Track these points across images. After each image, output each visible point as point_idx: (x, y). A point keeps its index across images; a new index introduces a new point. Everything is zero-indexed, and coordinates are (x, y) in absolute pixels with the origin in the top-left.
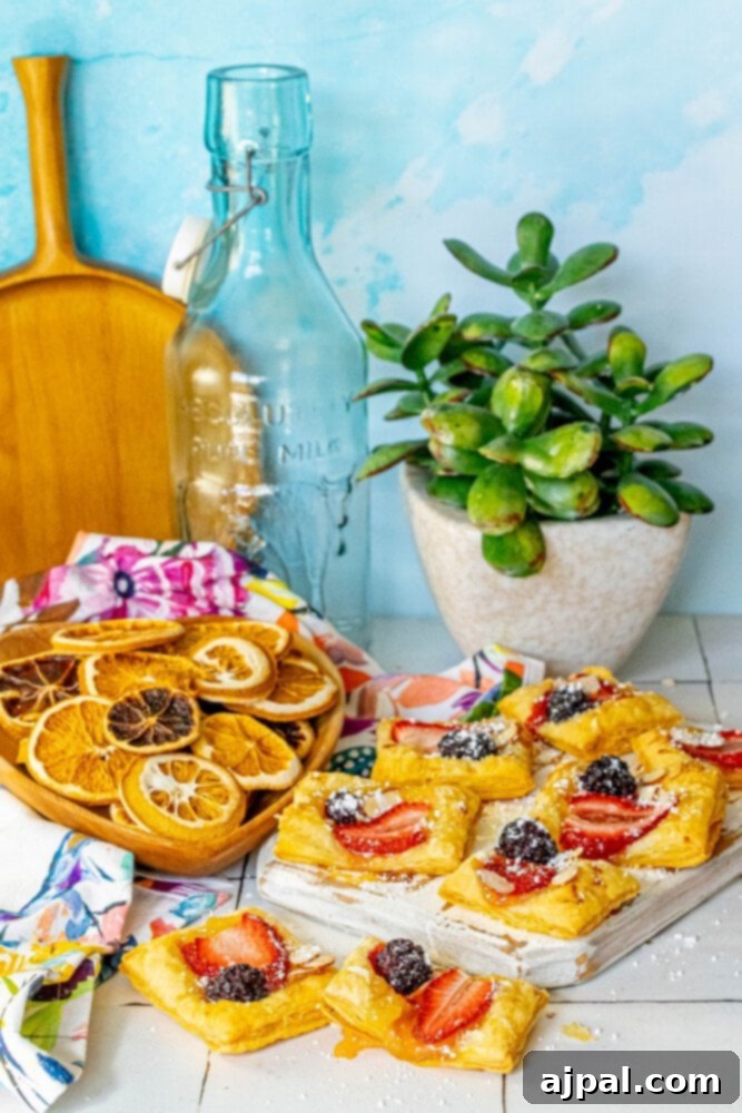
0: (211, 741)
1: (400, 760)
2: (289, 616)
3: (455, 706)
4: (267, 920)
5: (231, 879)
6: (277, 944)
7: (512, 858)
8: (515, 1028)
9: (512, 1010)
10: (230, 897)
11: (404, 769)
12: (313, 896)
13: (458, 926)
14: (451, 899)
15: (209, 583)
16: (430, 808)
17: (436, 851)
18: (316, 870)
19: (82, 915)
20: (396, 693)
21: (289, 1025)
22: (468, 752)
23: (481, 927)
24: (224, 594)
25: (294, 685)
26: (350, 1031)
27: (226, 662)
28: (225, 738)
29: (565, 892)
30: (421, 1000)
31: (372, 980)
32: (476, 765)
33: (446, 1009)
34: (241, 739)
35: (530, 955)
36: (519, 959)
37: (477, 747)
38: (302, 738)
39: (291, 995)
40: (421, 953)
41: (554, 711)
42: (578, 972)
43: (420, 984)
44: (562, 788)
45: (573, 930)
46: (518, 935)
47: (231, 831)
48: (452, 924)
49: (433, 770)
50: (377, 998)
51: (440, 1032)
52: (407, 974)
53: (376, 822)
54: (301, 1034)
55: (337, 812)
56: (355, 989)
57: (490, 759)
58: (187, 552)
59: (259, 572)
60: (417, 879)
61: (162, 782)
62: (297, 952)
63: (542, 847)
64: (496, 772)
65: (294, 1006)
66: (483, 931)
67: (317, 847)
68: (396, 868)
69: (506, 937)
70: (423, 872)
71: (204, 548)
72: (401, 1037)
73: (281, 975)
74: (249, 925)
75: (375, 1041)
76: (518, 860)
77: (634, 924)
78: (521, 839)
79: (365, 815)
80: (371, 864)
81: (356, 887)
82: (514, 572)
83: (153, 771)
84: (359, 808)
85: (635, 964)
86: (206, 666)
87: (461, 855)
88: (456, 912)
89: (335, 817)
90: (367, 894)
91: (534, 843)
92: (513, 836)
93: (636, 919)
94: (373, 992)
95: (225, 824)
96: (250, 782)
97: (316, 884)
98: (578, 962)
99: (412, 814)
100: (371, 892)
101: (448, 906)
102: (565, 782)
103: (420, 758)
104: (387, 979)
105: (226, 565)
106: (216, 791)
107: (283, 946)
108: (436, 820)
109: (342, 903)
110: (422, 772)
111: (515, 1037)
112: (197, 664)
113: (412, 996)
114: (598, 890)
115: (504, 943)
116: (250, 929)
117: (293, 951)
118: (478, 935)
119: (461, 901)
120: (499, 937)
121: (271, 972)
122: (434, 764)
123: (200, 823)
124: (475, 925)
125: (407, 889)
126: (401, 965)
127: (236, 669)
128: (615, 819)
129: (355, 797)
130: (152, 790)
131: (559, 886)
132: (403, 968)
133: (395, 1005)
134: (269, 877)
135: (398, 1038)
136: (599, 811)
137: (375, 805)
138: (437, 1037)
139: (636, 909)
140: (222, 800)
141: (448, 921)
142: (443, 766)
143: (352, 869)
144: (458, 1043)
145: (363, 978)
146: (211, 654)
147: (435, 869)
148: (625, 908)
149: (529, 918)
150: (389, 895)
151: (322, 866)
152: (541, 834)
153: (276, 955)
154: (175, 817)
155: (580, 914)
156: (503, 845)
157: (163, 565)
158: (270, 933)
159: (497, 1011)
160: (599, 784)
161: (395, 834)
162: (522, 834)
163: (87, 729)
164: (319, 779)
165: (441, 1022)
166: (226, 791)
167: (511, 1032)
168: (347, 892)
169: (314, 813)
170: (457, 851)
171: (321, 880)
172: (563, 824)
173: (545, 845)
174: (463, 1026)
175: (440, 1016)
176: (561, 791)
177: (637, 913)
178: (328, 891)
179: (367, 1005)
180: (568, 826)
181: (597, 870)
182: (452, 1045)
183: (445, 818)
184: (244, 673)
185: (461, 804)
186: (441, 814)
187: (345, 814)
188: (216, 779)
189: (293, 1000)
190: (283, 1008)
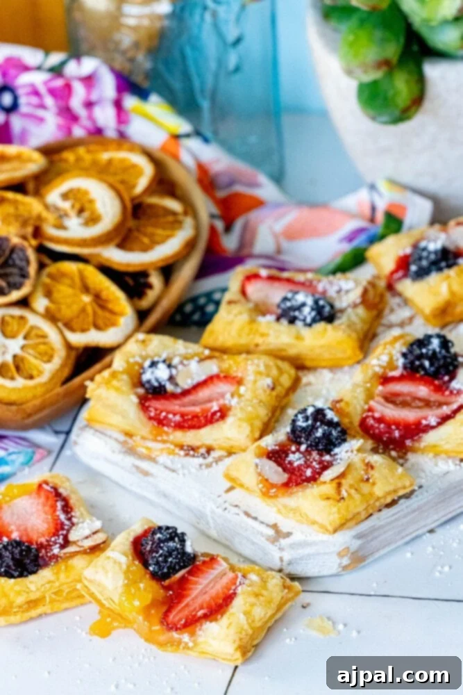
0: (48, 294)
1: (231, 323)
2: (173, 141)
3: (341, 240)
4: (61, 490)
5: (57, 433)
6: (62, 517)
7: (300, 444)
8: (251, 622)
9: (253, 605)
10: (49, 452)
11: (234, 333)
12: (115, 464)
13: (236, 510)
14: (234, 484)
15: (89, 105)
16: (239, 382)
17: (230, 431)
18: (122, 438)
20: (279, 226)
21: (52, 601)
22: (301, 317)
23: (254, 515)
24: (105, 116)
25: (150, 230)
26: (106, 612)
27: (78, 206)
28: (63, 291)
29: (329, 489)
30: (175, 587)
31: (128, 567)
32: (306, 332)
33: (196, 597)
34: (78, 292)
35: (292, 546)
36: (281, 549)
37: (310, 313)
38: (150, 286)
39: (57, 573)
40: (183, 541)
41: (413, 268)
42: (340, 564)
43: (177, 571)
44: (380, 366)
45: (330, 528)
46: (285, 526)
47: (51, 390)
48: (230, 508)
49: (263, 335)
50: (131, 583)
51: (183, 622)
52: (165, 561)
53: (186, 393)
54: (66, 609)
55: (149, 382)
56: (110, 575)
57: (321, 326)
58: (72, 69)
59: (143, 94)
60: (214, 454)
62: (80, 525)
63: (326, 436)
64: (323, 342)
65: (57, 584)
66: (255, 519)
67: (124, 417)
68: (196, 443)
69: (275, 526)
70: (221, 448)
71: (89, 65)
72: (149, 621)
73: (56, 550)
74: (43, 494)
75: (126, 622)
76: (303, 448)
77: (409, 518)
78: (308, 426)
79: (176, 385)
80: (171, 437)
81: (153, 460)
82: (385, 118)
84: (171, 379)
85: (409, 555)
86: (57, 209)
87: (257, 435)
88: (237, 495)
89: (147, 386)
90: (162, 469)
91: (319, 433)
92: (301, 423)
93: (414, 511)
94: (127, 578)
95: (45, 383)
96: (79, 339)
97: (120, 452)
98: (340, 555)
99: (222, 388)
100: (166, 467)
101: (231, 489)
102: (385, 358)
103: (252, 321)
104: (146, 564)
105: (108, 85)
106: (42, 348)
107: (69, 519)
108: (240, 396)
109: (140, 475)
110: (251, 336)
111: (250, 632)
112: (47, 207)
113: (167, 582)
114: (365, 488)
115: (271, 532)
116: (42, 499)
117: (78, 524)
118: (250, 521)
119: (242, 486)
120: (268, 525)
121: (48, 546)
122: (263, 329)
123: (20, 382)
124: (250, 512)
125: (201, 465)
126: (161, 552)
127: (86, 214)
128: (420, 404)
129: (169, 366)
131: (325, 483)
132: (161, 556)
133: (148, 590)
134: (80, 440)
135: (146, 623)
136: (409, 394)
137: (190, 375)
138: (179, 626)
139: (414, 502)
140: (45, 358)
141: (227, 505)
142: (271, 332)
143: (155, 440)
144: (199, 633)
145: (120, 564)
146: (65, 196)
147: (232, 447)
148: (402, 501)
149: (295, 511)
150: (181, 472)
151: (129, 435)
152: (330, 424)
153: (59, 528)
155: (339, 512)
156: (294, 431)
157: (46, 83)
158: (59, 504)
159: (238, 604)
160: (417, 363)
161: (197, 409)
162: (310, 422)
164: (143, 342)
165: (186, 612)
166: (52, 349)
167: (246, 627)
168: (145, 465)
169: (124, 382)
170: (252, 431)
171: (124, 449)
172: (366, 407)
173: (330, 434)
174: (206, 617)
175: (187, 605)
176: (377, 369)
177: (415, 506)
178: (130, 460)
179: (120, 590)
180: (370, 410)
181: (370, 466)
182: (192, 634)
183: (248, 395)
184: (94, 220)
185: (269, 381)
186: (246, 391)
187: (156, 384)
188: (44, 336)
189: (58, 579)
190: (48, 586)
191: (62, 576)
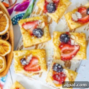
84: (27, 62)
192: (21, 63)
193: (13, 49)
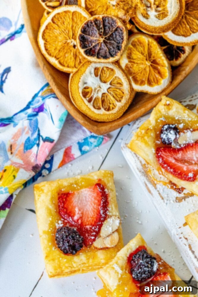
6: (102, 211)
13: (185, 241)
18: (144, 162)
19: (35, 135)
21: (83, 270)
23: (193, 249)
31: (122, 276)
48: (183, 238)
53: (181, 149)
60: (185, 191)
61: (92, 81)
66: (193, 252)
67: (146, 155)
73: (93, 237)
74: (96, 190)
81: (155, 185)
83: (90, 73)
84: (176, 140)
96: (138, 88)
97: (140, 171)
100: (159, 194)
101: (186, 224)
106: (118, 91)
109: (147, 190)
116: (95, 195)
121: (90, 232)
123: (102, 111)
124: (192, 247)
125: (176, 199)
130: (85, 86)
133: (128, 291)
140: (118, 99)
141: (182, 235)
145: (118, 273)
150: (165, 201)
151: (147, 162)
154: (90, 106)
163: (72, 27)
164: (169, 105)
168: (150, 186)
169: (151, 138)
171: (143, 171)
178: (143, 179)
187: (167, 141)
188: (121, 84)
189: (88, 262)
190: (82, 265)
191: (91, 260)
192: (161, 132)
193: (168, 91)
